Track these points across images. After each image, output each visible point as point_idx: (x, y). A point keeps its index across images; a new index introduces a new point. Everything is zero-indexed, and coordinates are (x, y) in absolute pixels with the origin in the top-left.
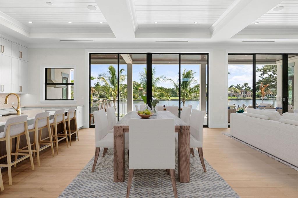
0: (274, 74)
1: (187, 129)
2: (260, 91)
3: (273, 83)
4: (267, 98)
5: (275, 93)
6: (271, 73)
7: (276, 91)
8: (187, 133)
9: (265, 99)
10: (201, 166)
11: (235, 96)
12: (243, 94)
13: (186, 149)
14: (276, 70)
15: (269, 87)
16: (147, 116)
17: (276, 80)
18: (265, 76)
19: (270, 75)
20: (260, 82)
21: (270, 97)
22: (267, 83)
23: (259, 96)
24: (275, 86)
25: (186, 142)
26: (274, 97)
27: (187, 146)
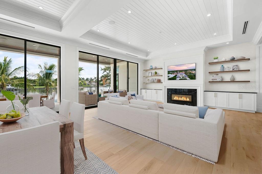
0: (110, 72)
1: (70, 127)
2: (103, 82)
3: (109, 78)
4: (106, 86)
5: (110, 83)
6: (108, 72)
7: (110, 82)
8: (70, 130)
9: (106, 87)
10: (82, 156)
11: (89, 85)
12: (94, 84)
13: (70, 147)
14: (110, 70)
15: (107, 79)
16: (14, 120)
17: (110, 76)
18: (105, 73)
19: (108, 73)
20: (103, 76)
21: (108, 85)
22: (106, 77)
23: (102, 85)
24: (110, 79)
25: (70, 139)
26: (109, 85)
27: (71, 143)
